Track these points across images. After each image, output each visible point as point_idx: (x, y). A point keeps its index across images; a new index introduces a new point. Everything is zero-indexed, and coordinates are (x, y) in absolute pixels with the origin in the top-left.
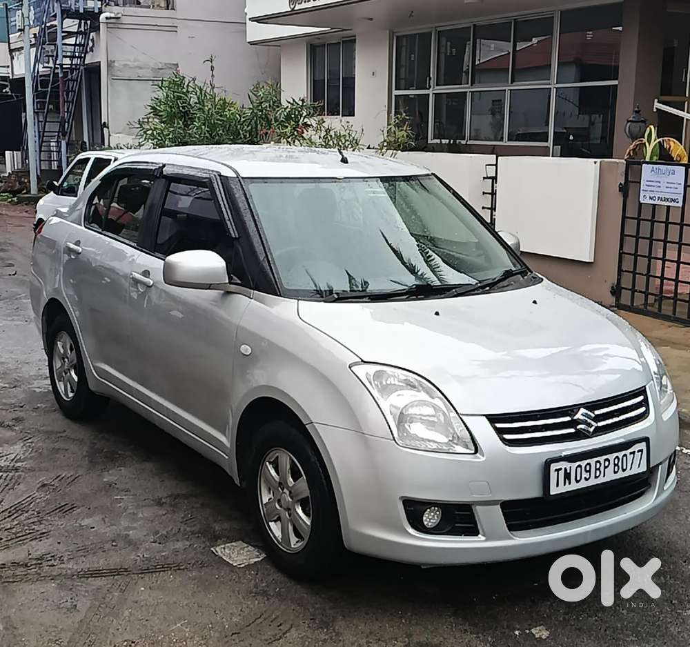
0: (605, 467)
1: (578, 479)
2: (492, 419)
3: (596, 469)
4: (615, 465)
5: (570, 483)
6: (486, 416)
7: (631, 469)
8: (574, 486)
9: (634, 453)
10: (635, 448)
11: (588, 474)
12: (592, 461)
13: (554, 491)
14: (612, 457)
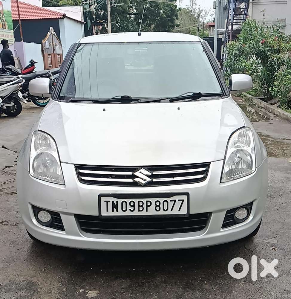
0: (147, 206)
1: (124, 209)
2: (78, 167)
3: (139, 206)
4: (157, 206)
5: (117, 211)
6: (75, 165)
7: (172, 210)
8: (120, 213)
9: (175, 201)
10: (176, 198)
11: (133, 207)
12: (136, 201)
13: (104, 213)
14: (153, 200)
